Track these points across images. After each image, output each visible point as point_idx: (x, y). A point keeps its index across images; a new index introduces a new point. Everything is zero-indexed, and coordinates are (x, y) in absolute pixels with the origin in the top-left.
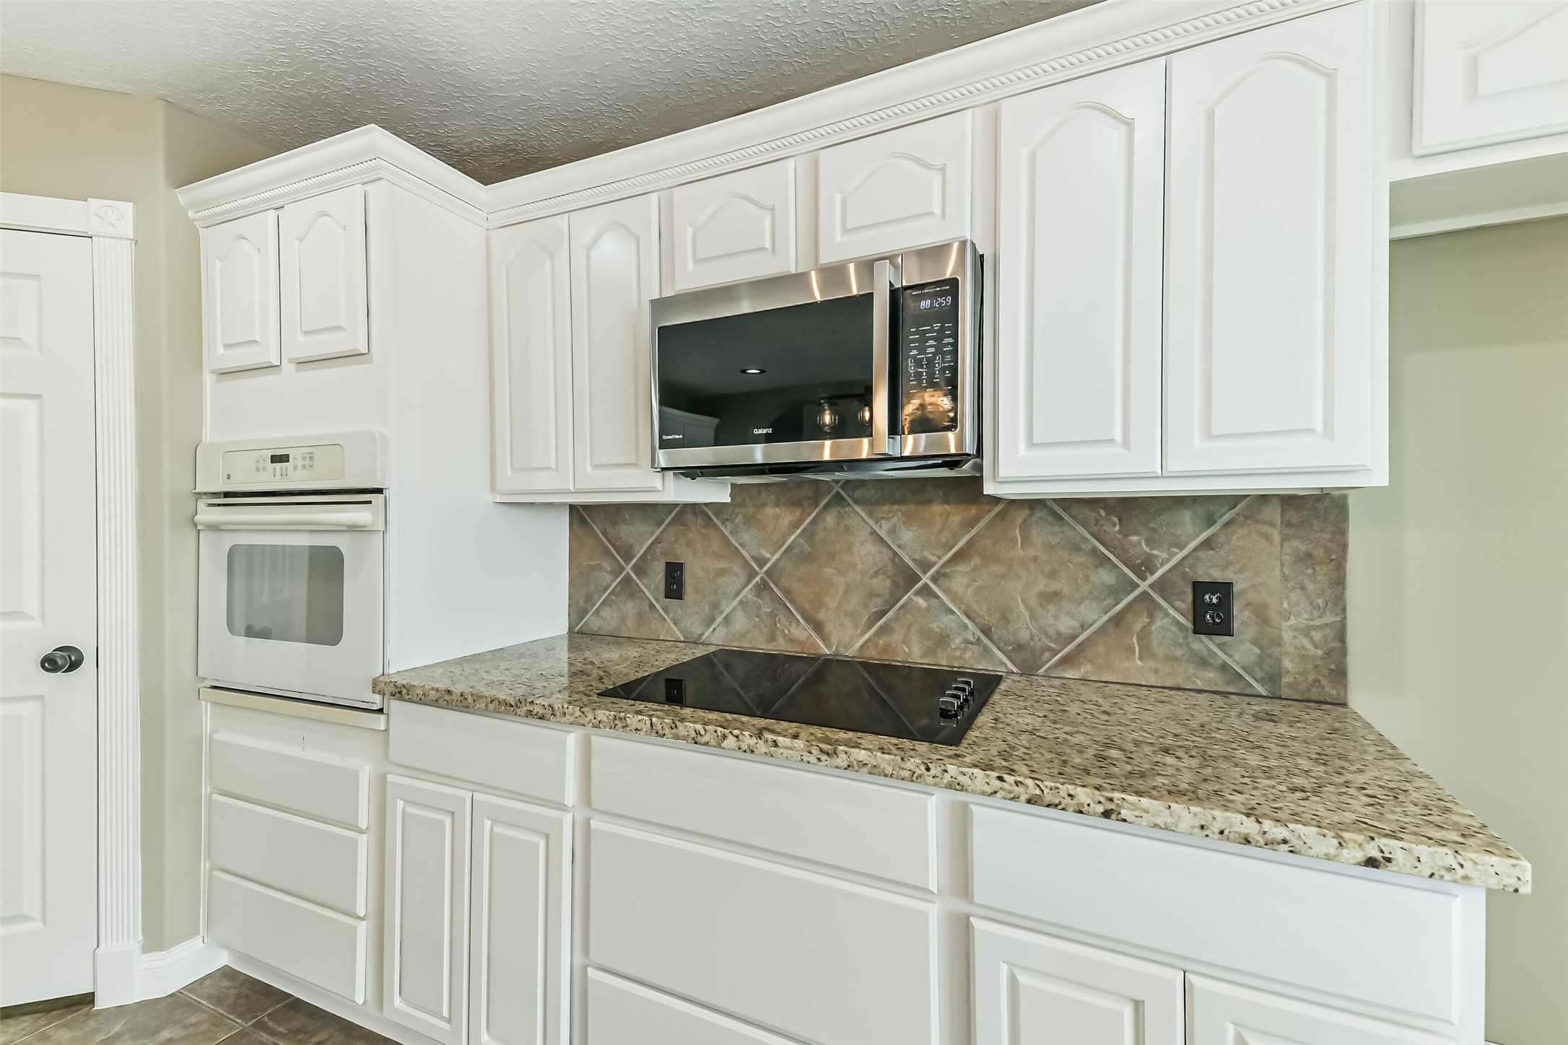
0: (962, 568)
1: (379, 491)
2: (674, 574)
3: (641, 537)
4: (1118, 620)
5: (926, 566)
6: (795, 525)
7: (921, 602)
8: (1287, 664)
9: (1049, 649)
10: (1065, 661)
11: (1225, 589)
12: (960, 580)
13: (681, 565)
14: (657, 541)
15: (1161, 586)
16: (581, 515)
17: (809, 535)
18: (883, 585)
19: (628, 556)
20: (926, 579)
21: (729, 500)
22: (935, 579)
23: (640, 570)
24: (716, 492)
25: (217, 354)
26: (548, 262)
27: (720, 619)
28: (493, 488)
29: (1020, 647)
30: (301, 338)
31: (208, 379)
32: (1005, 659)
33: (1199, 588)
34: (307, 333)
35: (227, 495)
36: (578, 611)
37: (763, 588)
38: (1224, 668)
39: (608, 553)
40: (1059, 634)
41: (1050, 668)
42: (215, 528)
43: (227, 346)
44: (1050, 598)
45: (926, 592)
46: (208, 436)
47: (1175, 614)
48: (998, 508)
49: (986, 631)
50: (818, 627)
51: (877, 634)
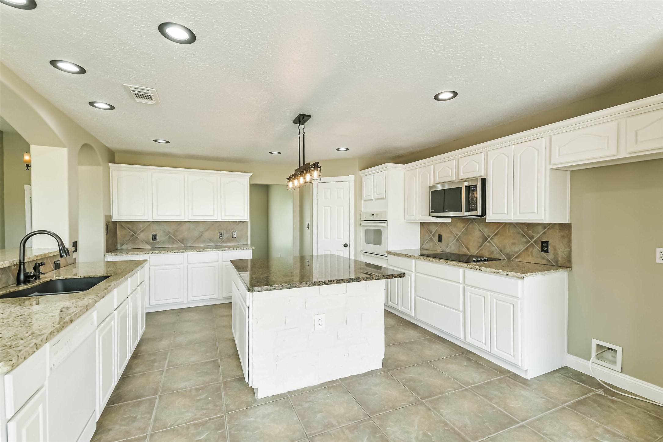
0: (496, 237)
1: (387, 220)
2: (440, 237)
3: (434, 229)
4: (527, 249)
5: (489, 237)
6: (464, 227)
7: (488, 244)
8: (560, 259)
9: (513, 255)
10: (516, 257)
11: (547, 243)
12: (496, 240)
13: (441, 235)
14: (437, 230)
15: (535, 242)
16: (422, 224)
17: (466, 229)
18: (481, 240)
19: (431, 233)
20: (489, 239)
21: (451, 221)
22: (491, 239)
23: (433, 236)
24: (449, 220)
25: (364, 197)
26: (414, 178)
27: (449, 247)
28: (405, 219)
29: (507, 254)
30: (376, 195)
31: (363, 201)
32: (505, 257)
33: (543, 242)
34: (377, 194)
35: (365, 221)
36: (422, 244)
37: (457, 240)
38: (547, 260)
39: (427, 232)
40: (515, 252)
41: (513, 259)
42: (364, 226)
43: (365, 196)
44: (514, 244)
45: (489, 242)
46: (362, 211)
47: (538, 248)
48: (503, 225)
49: (501, 251)
50: (468, 249)
51: (480, 251)
